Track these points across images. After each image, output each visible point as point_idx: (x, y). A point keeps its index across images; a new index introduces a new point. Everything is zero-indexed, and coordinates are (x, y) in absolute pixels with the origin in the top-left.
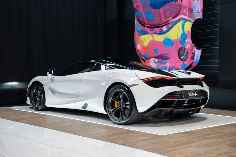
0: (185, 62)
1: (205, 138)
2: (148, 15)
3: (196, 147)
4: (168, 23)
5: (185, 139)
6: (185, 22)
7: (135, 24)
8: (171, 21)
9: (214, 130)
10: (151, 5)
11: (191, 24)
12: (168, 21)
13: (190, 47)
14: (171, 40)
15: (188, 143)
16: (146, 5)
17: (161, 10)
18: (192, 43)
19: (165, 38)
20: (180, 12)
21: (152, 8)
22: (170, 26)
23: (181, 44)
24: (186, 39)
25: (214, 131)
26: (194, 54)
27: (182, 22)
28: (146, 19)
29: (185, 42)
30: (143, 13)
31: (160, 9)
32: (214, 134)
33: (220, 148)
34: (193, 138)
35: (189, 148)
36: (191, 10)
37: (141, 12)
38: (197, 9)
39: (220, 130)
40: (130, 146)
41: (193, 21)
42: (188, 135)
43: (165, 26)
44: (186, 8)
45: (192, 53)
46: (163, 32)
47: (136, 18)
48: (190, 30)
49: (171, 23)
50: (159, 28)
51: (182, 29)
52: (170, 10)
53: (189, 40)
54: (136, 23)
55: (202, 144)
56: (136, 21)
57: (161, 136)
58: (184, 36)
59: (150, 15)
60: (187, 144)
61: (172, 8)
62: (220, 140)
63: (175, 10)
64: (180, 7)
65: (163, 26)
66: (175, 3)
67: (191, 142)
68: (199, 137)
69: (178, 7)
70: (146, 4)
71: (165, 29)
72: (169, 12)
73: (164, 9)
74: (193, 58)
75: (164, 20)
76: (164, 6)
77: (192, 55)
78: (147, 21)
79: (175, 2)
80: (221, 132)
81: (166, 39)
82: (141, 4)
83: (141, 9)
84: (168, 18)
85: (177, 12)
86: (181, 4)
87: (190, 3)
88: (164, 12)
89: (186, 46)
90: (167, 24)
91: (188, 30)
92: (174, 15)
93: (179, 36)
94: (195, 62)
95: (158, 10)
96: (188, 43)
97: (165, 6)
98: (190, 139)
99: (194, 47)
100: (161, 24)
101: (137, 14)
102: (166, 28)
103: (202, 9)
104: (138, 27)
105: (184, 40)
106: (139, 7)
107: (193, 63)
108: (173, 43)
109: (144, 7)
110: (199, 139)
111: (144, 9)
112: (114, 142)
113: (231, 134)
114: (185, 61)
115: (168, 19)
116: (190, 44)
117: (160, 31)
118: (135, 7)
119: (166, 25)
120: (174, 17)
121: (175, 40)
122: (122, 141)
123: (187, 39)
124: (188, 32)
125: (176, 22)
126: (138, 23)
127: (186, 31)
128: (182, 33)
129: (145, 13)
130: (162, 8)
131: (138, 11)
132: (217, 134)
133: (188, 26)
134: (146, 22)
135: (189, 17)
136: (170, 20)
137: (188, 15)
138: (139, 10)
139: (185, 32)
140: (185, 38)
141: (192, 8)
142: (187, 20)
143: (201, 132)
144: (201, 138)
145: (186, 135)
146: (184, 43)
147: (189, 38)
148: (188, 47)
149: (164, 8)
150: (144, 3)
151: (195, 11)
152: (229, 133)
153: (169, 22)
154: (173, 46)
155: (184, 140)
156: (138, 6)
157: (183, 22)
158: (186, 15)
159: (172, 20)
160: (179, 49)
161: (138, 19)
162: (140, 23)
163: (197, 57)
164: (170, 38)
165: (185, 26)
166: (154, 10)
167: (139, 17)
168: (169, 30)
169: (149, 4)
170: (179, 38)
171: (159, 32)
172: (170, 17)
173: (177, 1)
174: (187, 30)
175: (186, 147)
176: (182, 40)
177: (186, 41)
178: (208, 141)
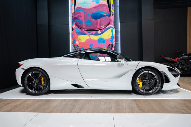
2: (87, 23)
6: (113, 29)
10: (92, 16)
19: (100, 38)
20: (110, 23)
21: (92, 18)
22: (103, 31)
23: (111, 41)
27: (111, 29)
28: (85, 25)
29: (113, 41)
31: (98, 20)
37: (82, 20)
46: (98, 34)
47: (74, 24)
51: (111, 33)
52: (104, 21)
54: (75, 27)
59: (89, 23)
61: (106, 20)
65: (98, 30)
69: (109, 20)
71: (99, 32)
72: (104, 22)
75: (98, 27)
76: (101, 18)
82: (84, 15)
83: (82, 18)
86: (111, 19)
88: (100, 22)
89: (113, 43)
92: (106, 24)
104: (77, 30)
109: (85, 17)
111: (85, 19)
115: (101, 27)
117: (96, 33)
119: (100, 30)
120: (106, 26)
121: (107, 39)
125: (108, 29)
126: (77, 27)
128: (112, 35)
129: (85, 21)
130: (100, 19)
131: (80, 20)
134: (84, 27)
140: (113, 38)
150: (87, 15)
154: (104, 42)
156: (80, 16)
160: (109, 45)
164: (103, 38)
165: (113, 32)
166: (93, 20)
168: (102, 33)
170: (110, 38)
171: (95, 34)
172: (103, 25)
173: (109, 17)
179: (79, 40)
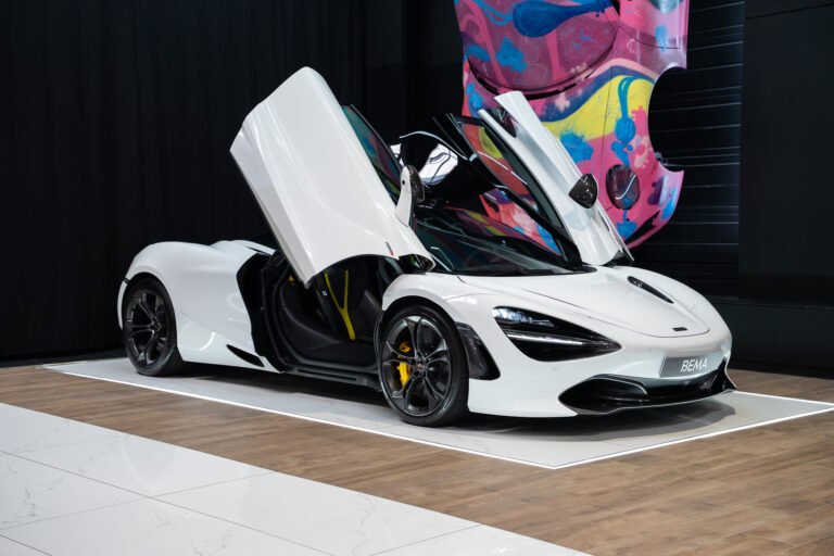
0: (629, 211)
1: (691, 479)
2: (505, 57)
3: (662, 511)
4: (575, 85)
5: (625, 483)
6: (629, 81)
7: (464, 83)
8: (583, 76)
9: (722, 447)
10: (515, 21)
11: (651, 86)
12: (573, 77)
13: (645, 164)
14: (584, 140)
15: (635, 495)
16: (499, 23)
17: (551, 39)
18: (651, 149)
19: (564, 133)
20: (611, 47)
21: (519, 34)
22: (580, 92)
23: (618, 152)
24: (633, 136)
25: (722, 451)
26: (658, 186)
27: (619, 78)
28: (502, 69)
29: (630, 148)
30: (490, 48)
31: (547, 36)
32: (719, 461)
33: (738, 513)
34: (652, 480)
35: (640, 516)
36: (649, 42)
37: (485, 44)
38: (668, 38)
39: (740, 448)
40: (447, 512)
41: (656, 78)
42: (635, 467)
43: (562, 94)
44: (632, 34)
45: (654, 184)
46: (557, 111)
47: (466, 65)
48: (646, 108)
49: (583, 85)
50: (544, 100)
51: (618, 105)
52: (579, 41)
53: (642, 140)
54: (467, 82)
55: (680, 499)
56: (466, 76)
57: (549, 473)
58: (625, 127)
59: (514, 56)
60: (633, 499)
61: (585, 32)
62: (739, 485)
63: (596, 42)
64: (615, 29)
65: (557, 92)
66: (598, 16)
67: (645, 495)
68: (673, 473)
69: (607, 31)
70: (500, 20)
71: (562, 102)
72: (577, 46)
73: (558, 37)
74: (655, 199)
75: (559, 74)
76: (561, 27)
77: (653, 190)
78: (504, 74)
79: (595, 13)
80: (746, 455)
81: (568, 135)
82: (483, 19)
83: (482, 36)
84: (574, 67)
85: (604, 47)
86: (615, 22)
87: (646, 19)
88: (561, 47)
89: (633, 161)
90: (568, 85)
91: (641, 107)
92: (595, 56)
93: (611, 128)
94: (661, 213)
95: (541, 38)
96: (641, 150)
97: (562, 25)
98: (642, 483)
99: (660, 164)
100: (552, 86)
101: (470, 51)
102: (567, 99)
103: (684, 38)
104: (474, 96)
105: (626, 141)
106: (478, 28)
107: (656, 215)
108: (591, 150)
109: (492, 29)
110: (673, 484)
111: (493, 37)
112: (397, 498)
113: (777, 460)
114: (629, 208)
115: (573, 71)
116: (646, 154)
117: (548, 112)
118: (462, 26)
119: (566, 89)
120: (594, 64)
121: (598, 139)
122: (421, 494)
123: (637, 137)
124: (638, 113)
125: (600, 82)
126: (475, 82)
127: (634, 112)
128: (620, 116)
129: (496, 48)
130: (555, 31)
131: (475, 43)
132: (731, 464)
133: (640, 95)
134: (501, 78)
135: (644, 62)
136: (579, 74)
137: (638, 57)
138: (477, 38)
139: (630, 114)
140: (631, 133)
141: (653, 33)
142: (637, 75)
143: (680, 457)
144: (678, 478)
145: (630, 469)
146: (625, 149)
147: (642, 135)
148: (639, 162)
149: (558, 32)
150: (495, 17)
151: (663, 42)
152: (768, 459)
153: (578, 78)
154: (589, 158)
155: (624, 488)
156: (473, 25)
157: (623, 81)
158: (633, 58)
159: (586, 74)
160: (610, 171)
161: (474, 69)
162: (481, 81)
163: (670, 196)
164: (579, 134)
165: (629, 95)
166: (526, 39)
167: (478, 61)
168: (576, 105)
169: (510, 18)
170: (611, 135)
171: (544, 113)
172: (580, 64)
173: (603, 12)
174: (637, 109)
175: (629, 513)
176: (620, 142)
177: (634, 143)
178: (701, 490)
179: (483, 147)
